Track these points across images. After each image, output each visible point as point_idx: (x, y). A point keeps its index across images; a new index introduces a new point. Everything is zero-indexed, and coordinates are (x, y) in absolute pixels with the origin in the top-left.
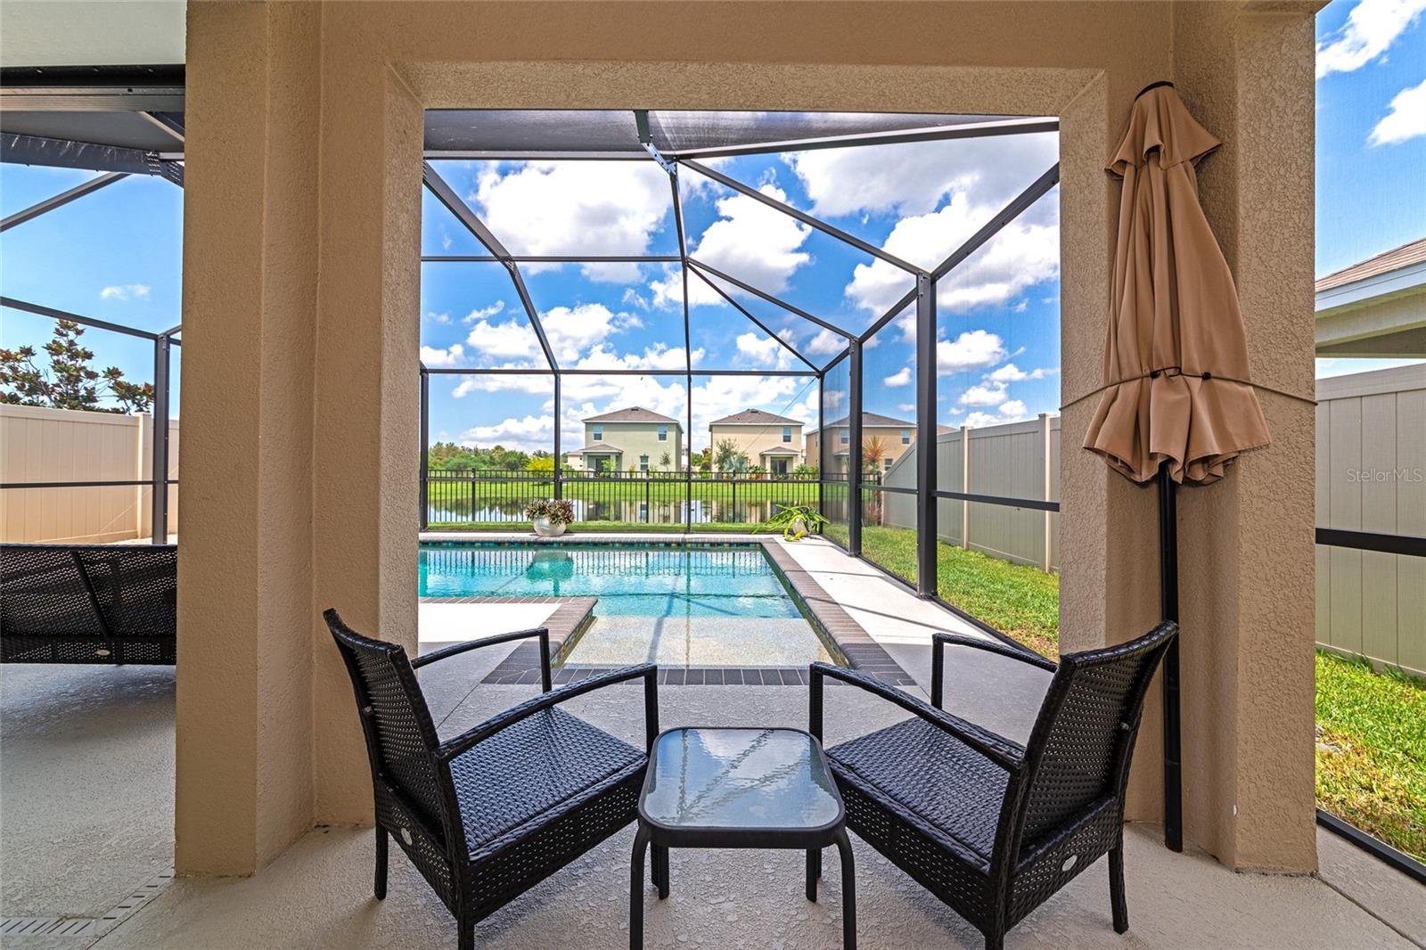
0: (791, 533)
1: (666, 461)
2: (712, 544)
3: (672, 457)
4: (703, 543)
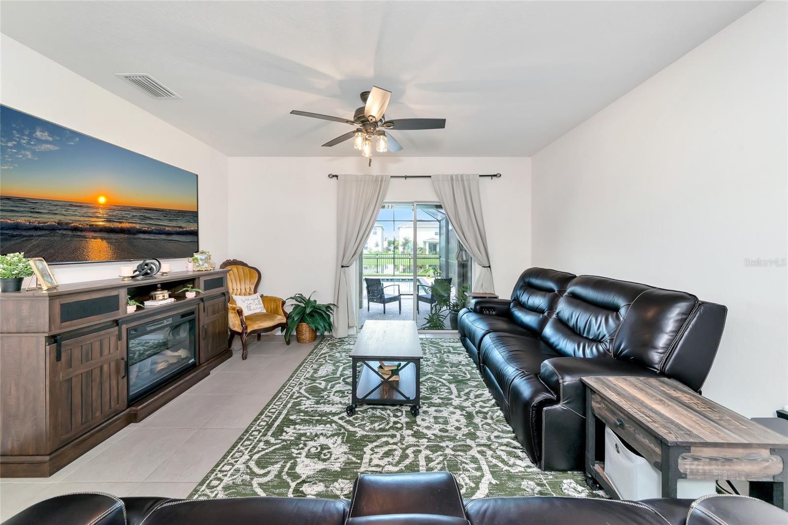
0: (429, 276)
1: (377, 245)
2: (402, 280)
3: (380, 244)
4: (399, 279)
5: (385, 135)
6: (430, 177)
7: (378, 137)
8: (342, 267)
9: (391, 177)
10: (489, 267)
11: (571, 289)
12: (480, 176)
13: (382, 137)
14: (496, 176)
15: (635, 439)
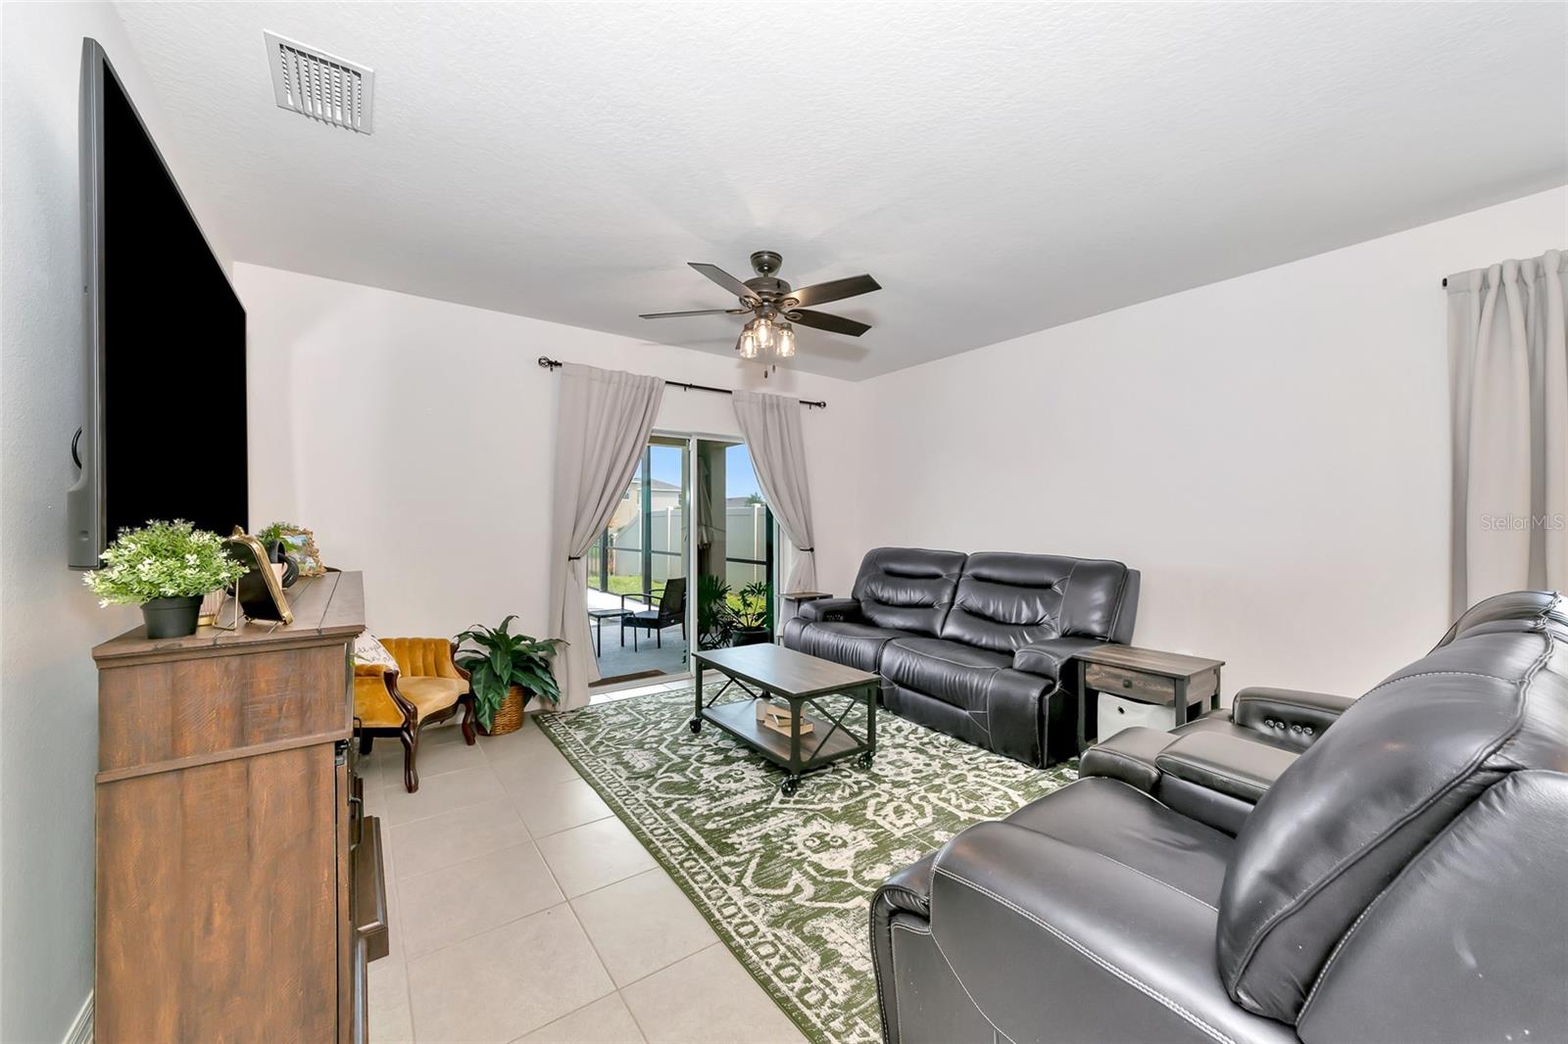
5: (791, 330)
6: (730, 392)
7: (780, 332)
8: (570, 559)
9: (667, 382)
10: (812, 550)
11: (969, 572)
12: (801, 402)
13: (785, 332)
14: (819, 404)
15: (1146, 692)
